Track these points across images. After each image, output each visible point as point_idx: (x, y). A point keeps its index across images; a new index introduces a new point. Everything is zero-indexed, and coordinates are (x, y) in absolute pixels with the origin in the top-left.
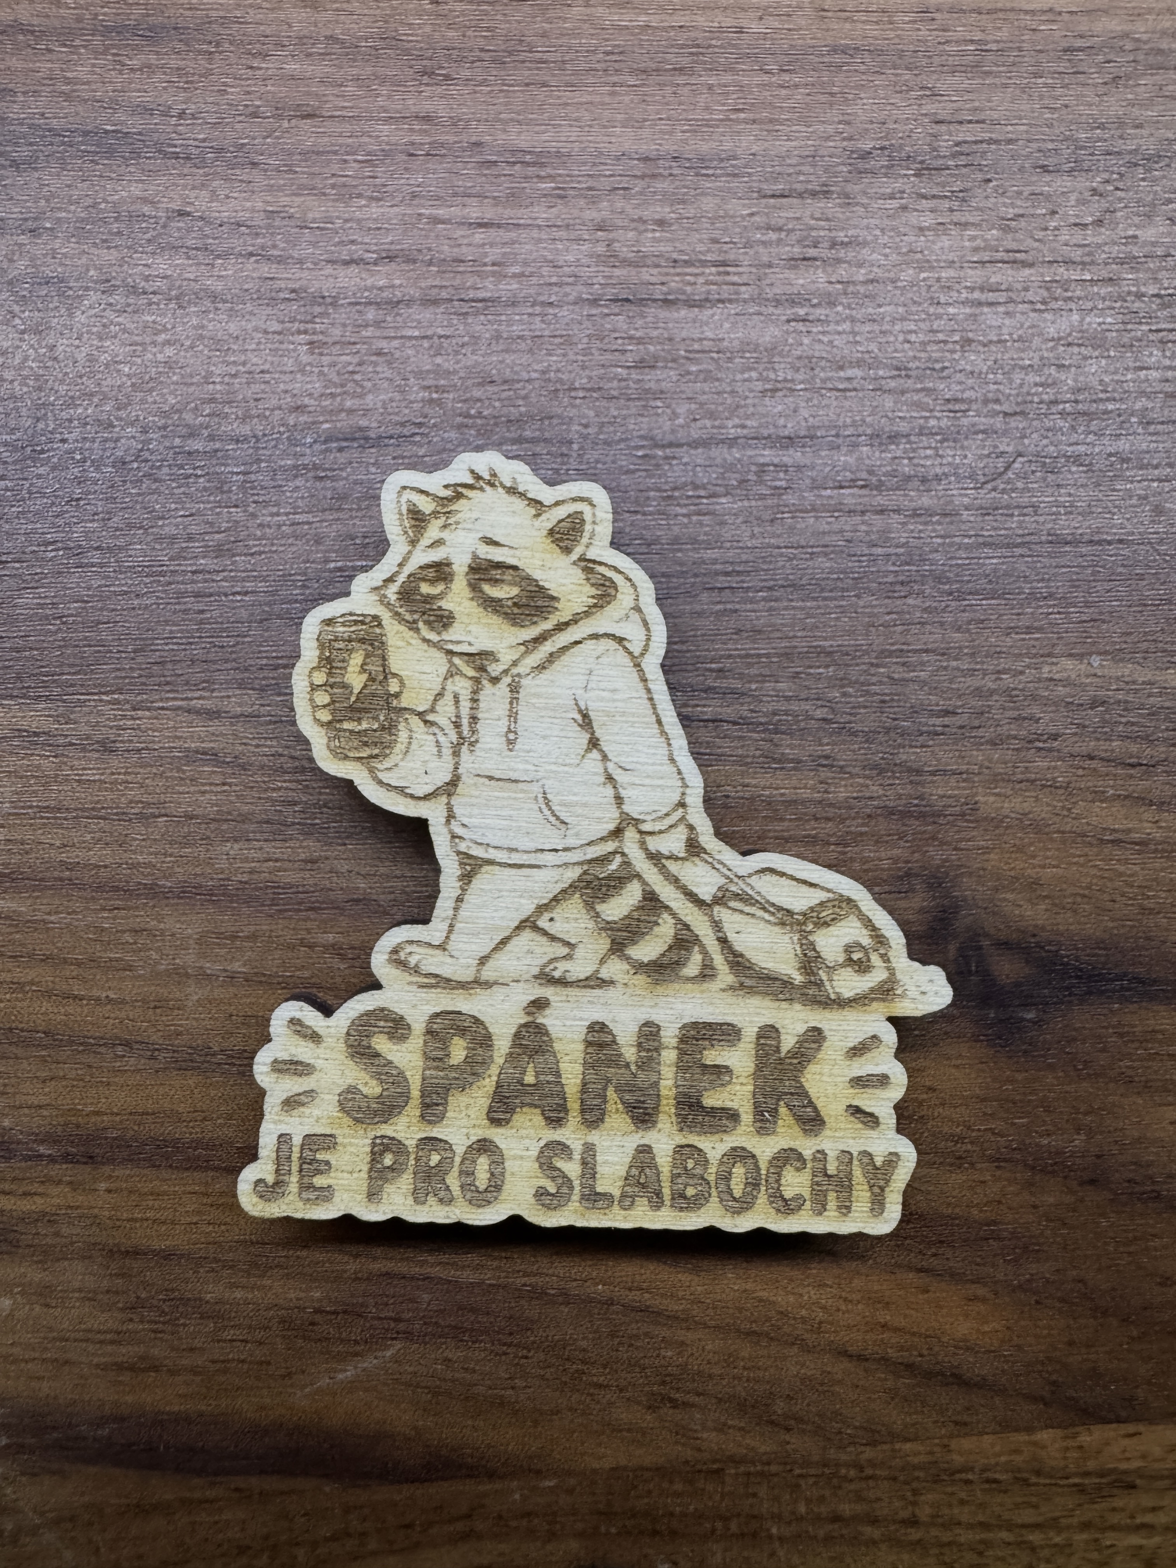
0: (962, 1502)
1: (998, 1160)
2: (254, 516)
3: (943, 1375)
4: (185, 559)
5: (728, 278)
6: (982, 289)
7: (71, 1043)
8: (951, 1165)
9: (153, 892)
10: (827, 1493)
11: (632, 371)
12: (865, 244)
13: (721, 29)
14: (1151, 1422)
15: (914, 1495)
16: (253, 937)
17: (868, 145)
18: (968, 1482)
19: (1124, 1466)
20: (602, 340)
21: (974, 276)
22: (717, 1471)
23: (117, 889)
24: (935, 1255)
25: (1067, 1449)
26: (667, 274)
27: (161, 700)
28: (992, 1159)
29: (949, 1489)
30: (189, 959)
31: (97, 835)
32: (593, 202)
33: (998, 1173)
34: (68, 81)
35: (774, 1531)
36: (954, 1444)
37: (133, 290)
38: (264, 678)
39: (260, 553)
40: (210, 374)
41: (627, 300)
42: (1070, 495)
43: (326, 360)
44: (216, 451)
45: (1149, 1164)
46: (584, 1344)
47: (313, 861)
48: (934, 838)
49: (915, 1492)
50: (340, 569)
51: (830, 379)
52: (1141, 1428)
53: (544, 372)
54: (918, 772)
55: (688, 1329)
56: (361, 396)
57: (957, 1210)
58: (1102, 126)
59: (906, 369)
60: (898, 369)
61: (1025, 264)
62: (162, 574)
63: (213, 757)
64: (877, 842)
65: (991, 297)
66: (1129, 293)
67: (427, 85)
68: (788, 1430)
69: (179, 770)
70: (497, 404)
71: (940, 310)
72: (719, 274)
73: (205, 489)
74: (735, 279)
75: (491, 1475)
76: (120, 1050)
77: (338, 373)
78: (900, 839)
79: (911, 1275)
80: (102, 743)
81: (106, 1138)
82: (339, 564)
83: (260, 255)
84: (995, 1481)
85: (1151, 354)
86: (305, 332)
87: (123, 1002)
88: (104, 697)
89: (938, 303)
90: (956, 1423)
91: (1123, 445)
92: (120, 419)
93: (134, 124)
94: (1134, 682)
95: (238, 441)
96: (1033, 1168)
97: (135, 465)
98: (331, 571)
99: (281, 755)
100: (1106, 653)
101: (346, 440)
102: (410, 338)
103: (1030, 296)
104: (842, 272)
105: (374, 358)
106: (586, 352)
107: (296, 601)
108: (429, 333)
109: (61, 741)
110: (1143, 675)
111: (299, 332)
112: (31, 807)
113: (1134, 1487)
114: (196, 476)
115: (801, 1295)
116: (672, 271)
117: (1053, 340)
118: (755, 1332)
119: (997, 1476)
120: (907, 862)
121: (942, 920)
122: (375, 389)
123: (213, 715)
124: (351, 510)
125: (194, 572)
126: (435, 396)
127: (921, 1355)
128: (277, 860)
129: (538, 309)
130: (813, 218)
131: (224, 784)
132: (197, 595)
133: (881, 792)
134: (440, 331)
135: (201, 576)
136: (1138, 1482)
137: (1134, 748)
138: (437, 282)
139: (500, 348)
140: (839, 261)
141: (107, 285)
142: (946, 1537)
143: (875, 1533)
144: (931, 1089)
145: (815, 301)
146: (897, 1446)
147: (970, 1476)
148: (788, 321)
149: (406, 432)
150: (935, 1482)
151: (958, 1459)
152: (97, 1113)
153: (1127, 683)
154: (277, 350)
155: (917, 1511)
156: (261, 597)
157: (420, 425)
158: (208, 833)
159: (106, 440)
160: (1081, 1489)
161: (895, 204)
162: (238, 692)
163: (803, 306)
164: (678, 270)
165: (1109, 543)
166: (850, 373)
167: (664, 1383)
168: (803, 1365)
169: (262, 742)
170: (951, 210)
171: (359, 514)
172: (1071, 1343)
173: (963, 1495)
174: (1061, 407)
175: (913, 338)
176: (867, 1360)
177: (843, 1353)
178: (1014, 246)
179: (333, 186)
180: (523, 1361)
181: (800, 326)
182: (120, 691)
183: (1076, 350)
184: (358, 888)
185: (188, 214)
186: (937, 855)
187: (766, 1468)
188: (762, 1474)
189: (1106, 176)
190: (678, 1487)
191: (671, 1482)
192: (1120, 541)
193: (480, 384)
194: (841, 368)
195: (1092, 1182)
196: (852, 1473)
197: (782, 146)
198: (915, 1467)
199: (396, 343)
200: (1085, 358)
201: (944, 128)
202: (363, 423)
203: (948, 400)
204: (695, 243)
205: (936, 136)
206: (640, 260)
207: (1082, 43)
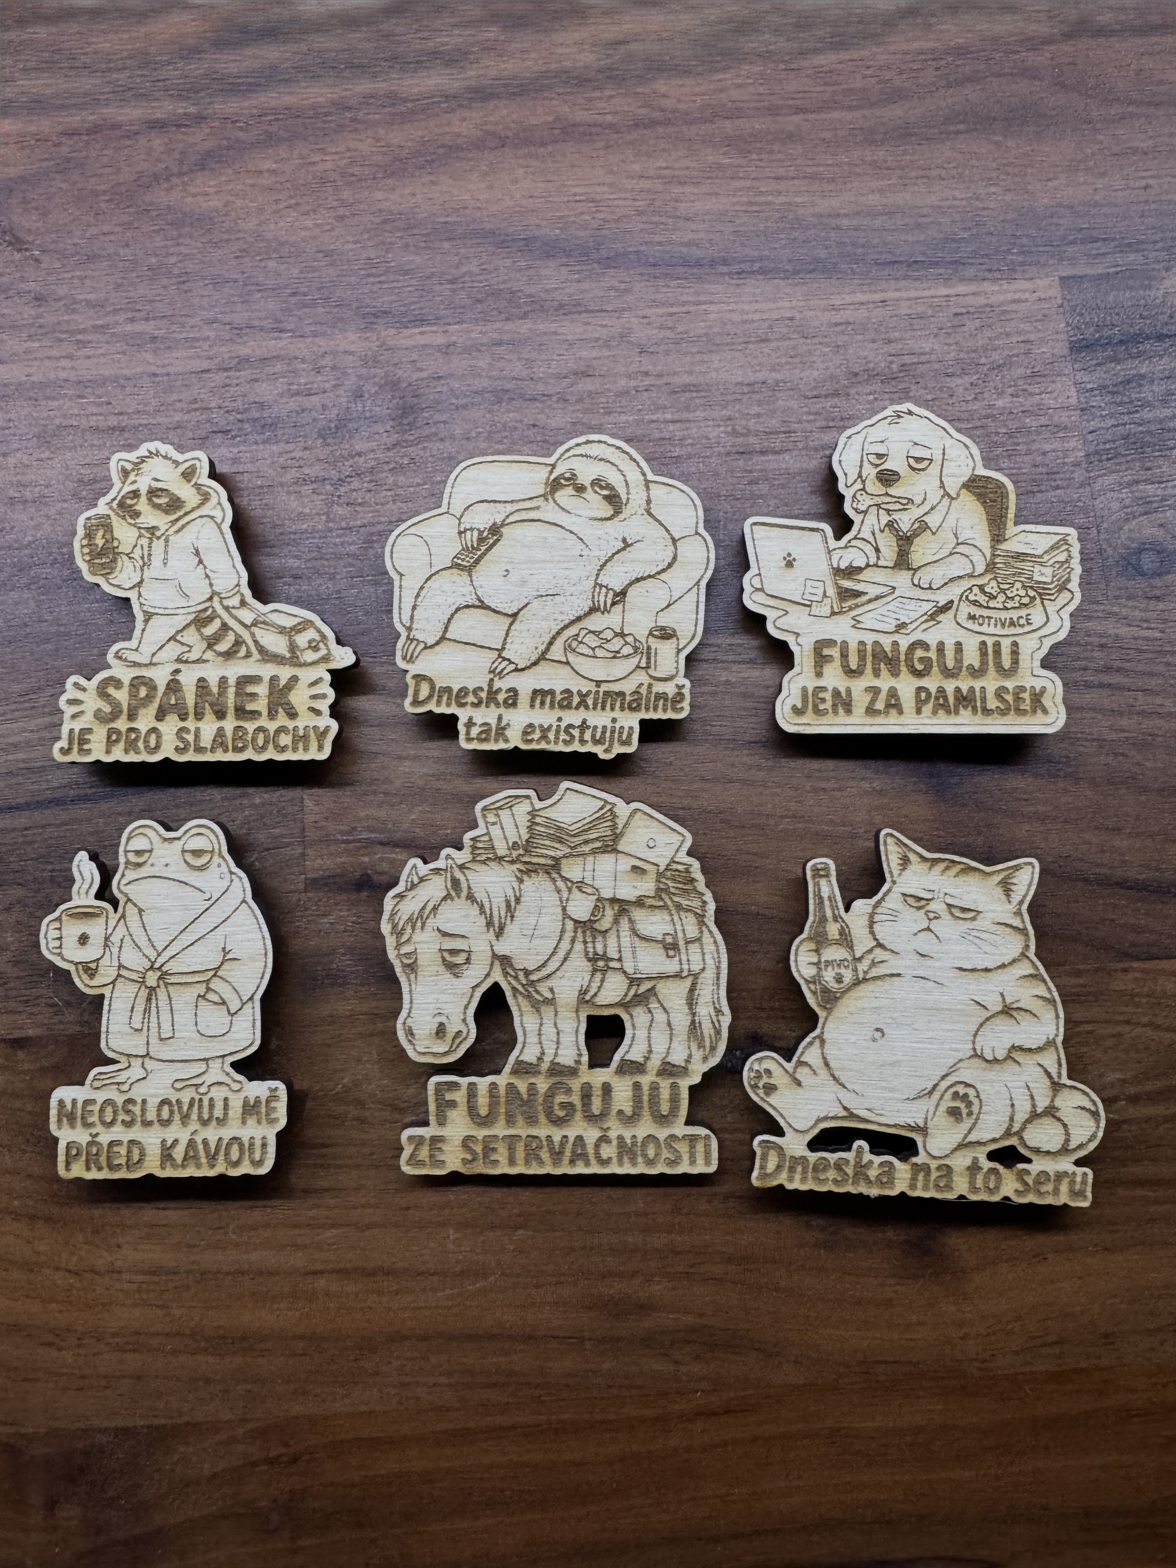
5: (791, 439)
13: (782, 319)
17: (857, 370)
26: (762, 439)
32: (725, 407)
41: (743, 453)
58: (975, 352)
72: (787, 437)
93: (510, 386)
106: (725, 478)
116: (764, 437)
161: (871, 397)
164: (767, 437)
189: (978, 376)
197: (815, 374)
201: (894, 359)
204: (774, 423)
205: (891, 363)
206: (749, 433)
207: (964, 310)
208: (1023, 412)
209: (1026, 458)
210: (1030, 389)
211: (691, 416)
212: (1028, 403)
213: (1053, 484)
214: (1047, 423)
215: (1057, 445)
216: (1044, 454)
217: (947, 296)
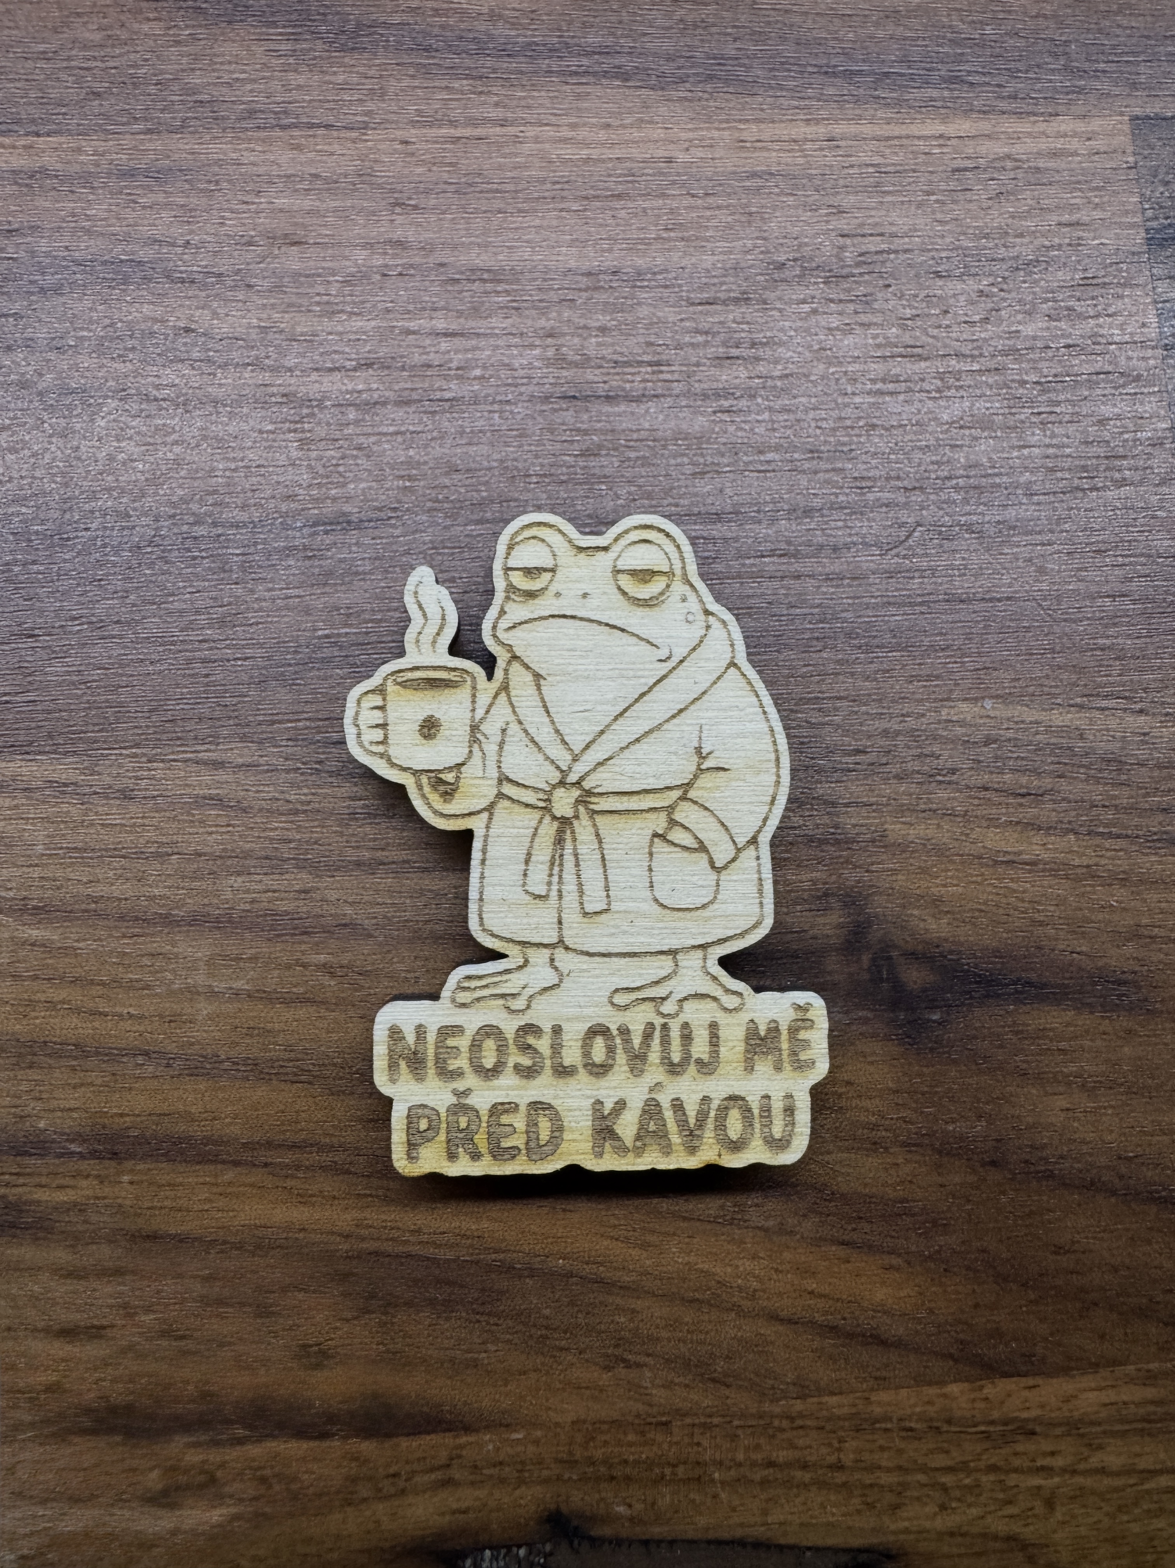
0: (882, 1449)
1: (909, 1145)
2: (252, 591)
3: (864, 1336)
4: (193, 630)
5: (662, 376)
6: (884, 381)
7: (97, 1053)
8: (867, 1150)
9: (168, 921)
10: (762, 1441)
11: (579, 459)
12: (781, 344)
13: (652, 160)
14: (1049, 1375)
15: (840, 1442)
16: (254, 959)
17: (782, 258)
18: (886, 1430)
19: (1025, 1415)
20: (552, 433)
21: (877, 369)
22: (666, 1424)
23: (137, 919)
24: (854, 1230)
25: (974, 1400)
26: (609, 374)
27: (173, 753)
28: (904, 1144)
29: (870, 1437)
30: (200, 979)
31: (119, 872)
32: (544, 313)
33: (909, 1156)
34: (88, 218)
35: (717, 1475)
36: (874, 1398)
37: (147, 398)
38: (262, 732)
39: (257, 623)
40: (213, 470)
41: (574, 397)
42: (963, 559)
43: (314, 454)
44: (219, 536)
45: (1044, 1147)
46: (547, 1312)
47: (306, 892)
48: (847, 862)
49: (841, 1441)
50: (327, 636)
51: (751, 462)
52: (1039, 1381)
53: (502, 461)
54: (834, 804)
55: (638, 1298)
56: (344, 485)
57: (874, 1190)
58: (986, 236)
59: (817, 451)
60: (812, 452)
61: (921, 358)
62: (173, 643)
63: (219, 801)
64: (798, 866)
65: (891, 387)
66: (1013, 381)
67: (398, 214)
68: (728, 1386)
69: (189, 814)
70: (463, 490)
71: (847, 400)
72: (654, 373)
73: (210, 568)
74: (668, 377)
75: (467, 1429)
76: (140, 1060)
77: (324, 466)
78: (819, 863)
79: (834, 1248)
80: (122, 791)
81: (128, 1137)
82: (326, 632)
83: (256, 365)
84: (911, 1429)
85: (1033, 434)
86: (295, 431)
87: (142, 1017)
88: (124, 752)
89: (846, 394)
90: (876, 1378)
91: (1011, 514)
92: (135, 509)
93: (145, 254)
94: (1023, 722)
95: (237, 527)
96: (940, 1152)
97: (149, 550)
98: (319, 638)
99: (277, 799)
100: (997, 697)
101: (331, 524)
102: (385, 434)
103: (926, 386)
104: (761, 368)
105: (355, 452)
106: (540, 443)
107: (290, 665)
108: (403, 429)
109: (87, 790)
110: (1030, 715)
111: (290, 431)
112: (61, 848)
113: (1033, 1433)
114: (202, 558)
115: (737, 1267)
116: (612, 371)
117: (947, 423)
118: (698, 1300)
119: (913, 1425)
120: (825, 883)
121: (856, 934)
122: (357, 480)
123: (218, 765)
124: (335, 584)
125: (200, 641)
126: (408, 484)
127: (844, 1319)
128: (274, 891)
129: (496, 407)
130: (734, 321)
131: (228, 825)
132: (204, 661)
133: (801, 822)
134: (411, 428)
135: (206, 645)
136: (1038, 1429)
137: (1024, 780)
138: (409, 385)
139: (463, 442)
140: (757, 359)
141: (122, 394)
142: (868, 1479)
143: (807, 1477)
144: (849, 1083)
145: (738, 394)
146: (825, 1399)
147: (889, 1426)
148: (715, 412)
149: (382, 515)
150: (858, 1431)
151: (878, 1410)
152: (121, 1115)
153: (1017, 723)
154: (270, 447)
155: (842, 1456)
156: (260, 662)
157: (395, 509)
158: (215, 869)
159: (123, 528)
160: (987, 1436)
161: (806, 308)
162: (240, 745)
163: (726, 399)
164: (618, 370)
165: (999, 600)
166: (770, 456)
167: (617, 1346)
168: (740, 1329)
169: (261, 788)
170: (856, 313)
171: (343, 588)
172: (976, 1306)
173: (881, 1442)
174: (954, 482)
175: (824, 425)
176: (797, 1323)
177: (774, 1317)
178: (911, 342)
179: (318, 304)
180: (495, 1327)
181: (726, 417)
182: (137, 746)
183: (967, 432)
184: (345, 915)
185: (193, 331)
186: (851, 876)
187: (709, 1420)
188: (704, 1425)
189: (991, 280)
190: (631, 1437)
191: (625, 1434)
192: (1008, 599)
193: (447, 474)
194: (761, 452)
195: (993, 1163)
196: (785, 1424)
197: (708, 260)
198: (839, 1418)
199: (372, 439)
200: (976, 439)
201: (848, 241)
202: (347, 508)
203: (855, 478)
204: (632, 346)
205: (842, 248)
206: (585, 362)
207: (969, 164)
208: (1068, 346)
209: (1072, 428)
210: (1079, 307)
211: (481, 325)
212: (1078, 331)
213: (1117, 475)
214: (1110, 369)
215: (1122, 407)
216: (1102, 422)
217: (941, 136)
